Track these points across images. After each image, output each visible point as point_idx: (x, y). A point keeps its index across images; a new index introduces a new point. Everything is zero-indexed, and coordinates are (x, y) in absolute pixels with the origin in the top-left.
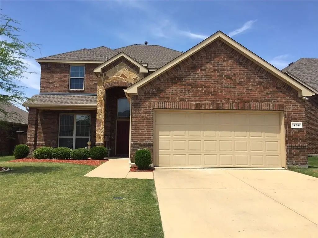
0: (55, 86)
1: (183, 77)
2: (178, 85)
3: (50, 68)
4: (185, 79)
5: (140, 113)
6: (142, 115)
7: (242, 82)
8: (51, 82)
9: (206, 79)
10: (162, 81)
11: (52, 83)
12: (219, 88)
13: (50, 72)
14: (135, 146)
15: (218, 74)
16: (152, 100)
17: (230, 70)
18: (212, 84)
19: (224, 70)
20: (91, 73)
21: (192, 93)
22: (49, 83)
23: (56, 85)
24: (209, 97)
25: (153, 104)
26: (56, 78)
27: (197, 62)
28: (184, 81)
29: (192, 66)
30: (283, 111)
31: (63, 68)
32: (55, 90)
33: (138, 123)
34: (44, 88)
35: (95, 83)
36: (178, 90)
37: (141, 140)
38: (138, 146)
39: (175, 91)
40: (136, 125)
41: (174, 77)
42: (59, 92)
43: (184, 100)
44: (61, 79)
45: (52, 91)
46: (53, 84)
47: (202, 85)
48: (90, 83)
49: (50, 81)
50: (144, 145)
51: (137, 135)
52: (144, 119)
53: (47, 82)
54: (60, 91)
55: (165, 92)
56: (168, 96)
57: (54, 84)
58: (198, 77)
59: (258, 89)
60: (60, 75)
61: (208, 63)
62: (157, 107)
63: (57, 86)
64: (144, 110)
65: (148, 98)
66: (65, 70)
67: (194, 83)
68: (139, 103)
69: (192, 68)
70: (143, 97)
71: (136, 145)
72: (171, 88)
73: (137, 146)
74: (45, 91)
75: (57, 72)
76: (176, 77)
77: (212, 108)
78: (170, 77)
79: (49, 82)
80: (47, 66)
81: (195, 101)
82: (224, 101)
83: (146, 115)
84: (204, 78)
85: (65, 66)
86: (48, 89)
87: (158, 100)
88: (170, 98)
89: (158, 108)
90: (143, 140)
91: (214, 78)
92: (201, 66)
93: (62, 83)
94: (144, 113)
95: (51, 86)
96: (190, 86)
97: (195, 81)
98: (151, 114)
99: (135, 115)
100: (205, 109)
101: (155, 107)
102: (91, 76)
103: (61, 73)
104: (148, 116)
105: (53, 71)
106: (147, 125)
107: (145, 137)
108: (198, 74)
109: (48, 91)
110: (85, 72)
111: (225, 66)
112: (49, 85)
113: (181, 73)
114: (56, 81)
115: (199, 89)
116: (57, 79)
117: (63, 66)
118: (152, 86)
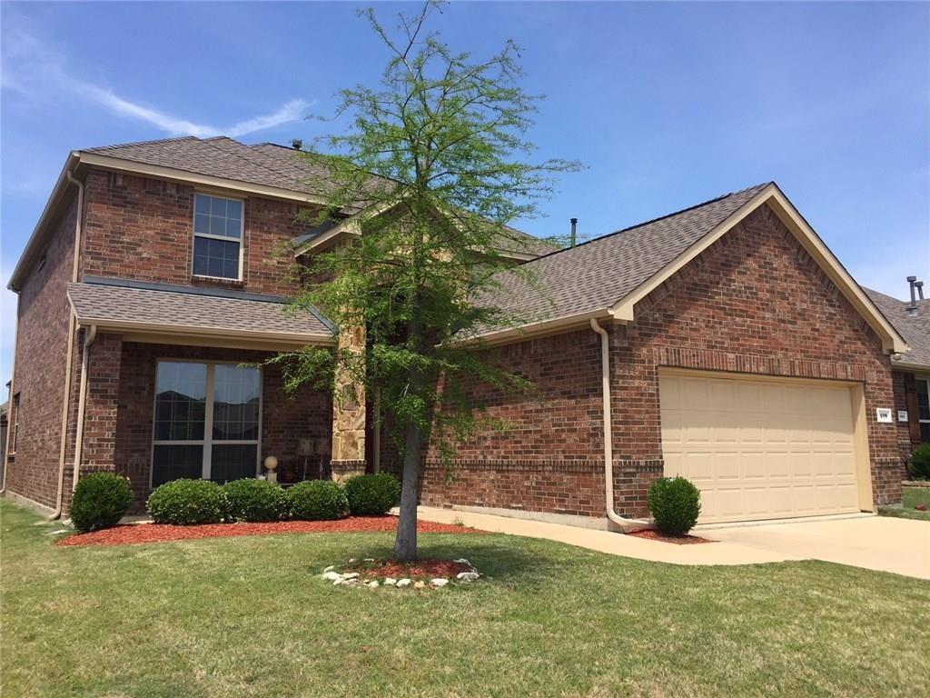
0: (142, 259)
1: (708, 287)
2: (701, 306)
3: (125, 193)
4: (712, 292)
5: (632, 377)
6: (637, 383)
7: (804, 309)
8: (128, 243)
9: (748, 297)
10: (671, 293)
11: (131, 247)
12: (770, 321)
13: (126, 207)
14: (628, 470)
15: (767, 286)
16: (655, 341)
17: (785, 281)
18: (758, 309)
19: (776, 279)
20: (266, 228)
21: (726, 330)
22: (118, 245)
23: (145, 255)
24: (754, 342)
25: (657, 354)
26: (147, 228)
27: (733, 252)
28: (710, 297)
29: (723, 260)
30: (862, 384)
31: (171, 196)
32: (143, 272)
33: (631, 406)
34: (99, 262)
35: (279, 263)
36: (701, 319)
37: (638, 452)
38: (635, 470)
39: (697, 320)
40: (626, 411)
41: (693, 284)
42: (158, 283)
43: (713, 347)
44: (164, 237)
45: (133, 276)
46: (135, 249)
47: (741, 311)
48: (264, 261)
49: (126, 239)
50: (646, 467)
51: (630, 440)
52: (642, 394)
53: (111, 242)
54: (159, 279)
55: (678, 323)
56: (683, 334)
57: (140, 249)
58: (734, 290)
59: (828, 330)
60: (162, 221)
61: (749, 255)
62: (665, 363)
63: (149, 259)
64: (639, 367)
65: (646, 335)
66: (180, 207)
67: (728, 304)
68: (629, 349)
69: (723, 264)
70: (636, 333)
71: (630, 466)
72: (688, 314)
73: (631, 470)
74: (104, 273)
75: (152, 211)
76: (696, 284)
77: (761, 369)
78: (686, 282)
79: (122, 242)
80: (115, 182)
81: (734, 350)
82: (780, 355)
83: (644, 384)
84: (745, 292)
85: (178, 190)
86: (115, 267)
87: (666, 342)
88: (687, 339)
89: (667, 366)
90: (643, 452)
91: (761, 294)
92: (739, 263)
93: (168, 250)
94: (640, 378)
95: (130, 258)
96: (722, 312)
97: (730, 300)
98: (655, 382)
99: (623, 383)
100: (751, 373)
101: (662, 363)
102: (265, 236)
103: (167, 215)
104: (648, 385)
105: (134, 204)
106: (647, 412)
107: (647, 445)
108: (734, 281)
109: (115, 274)
110: (246, 221)
111: (776, 269)
112: (119, 252)
113: (705, 276)
114: (147, 242)
115: (737, 319)
116: (152, 232)
117: (173, 192)
118: (653, 304)
